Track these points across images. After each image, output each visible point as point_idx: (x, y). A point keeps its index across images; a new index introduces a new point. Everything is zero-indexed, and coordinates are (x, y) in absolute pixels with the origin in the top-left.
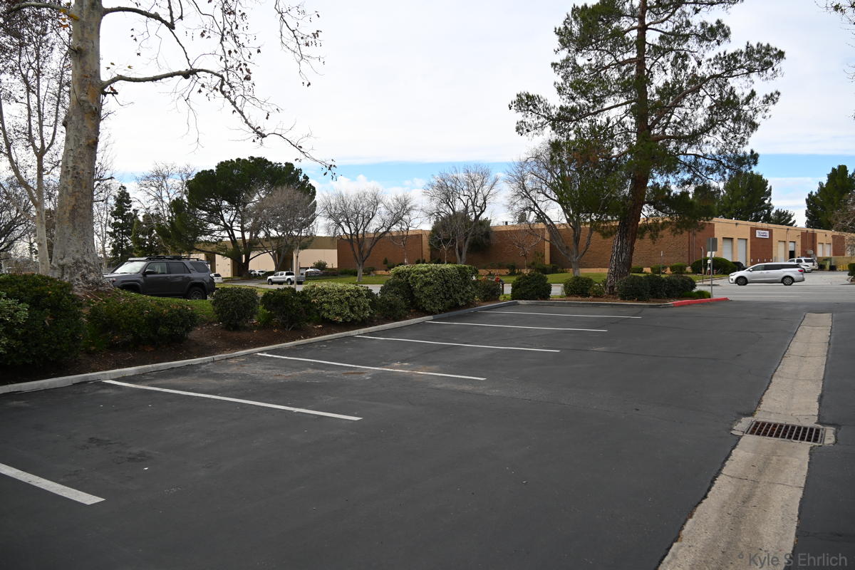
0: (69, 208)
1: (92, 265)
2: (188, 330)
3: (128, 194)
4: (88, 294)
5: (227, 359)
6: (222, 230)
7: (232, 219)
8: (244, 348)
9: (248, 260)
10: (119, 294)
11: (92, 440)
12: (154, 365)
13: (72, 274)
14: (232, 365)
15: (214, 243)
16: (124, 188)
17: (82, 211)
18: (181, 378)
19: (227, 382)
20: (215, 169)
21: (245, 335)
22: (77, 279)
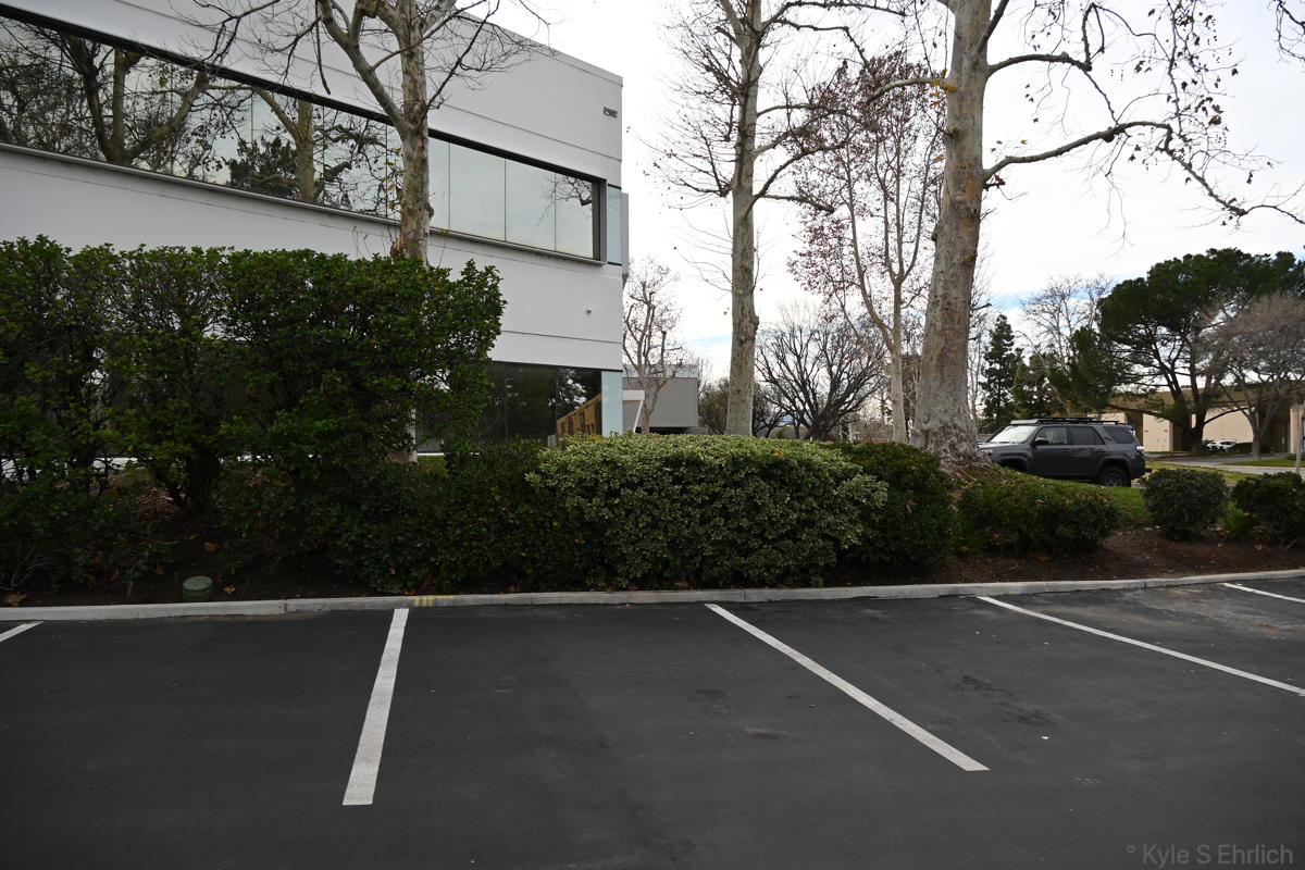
0: (938, 352)
1: (962, 430)
2: (1104, 533)
3: (1009, 326)
4: (959, 471)
5: (1169, 586)
6: (1156, 375)
7: (1174, 355)
8: (1199, 572)
9: (1201, 423)
10: (1000, 473)
11: (967, 679)
12: (1050, 583)
13: (939, 443)
14: (1178, 598)
15: (1141, 396)
16: (1004, 318)
17: (953, 355)
18: (1093, 608)
19: (1169, 625)
20: (1145, 276)
21: (1201, 550)
22: (945, 451)
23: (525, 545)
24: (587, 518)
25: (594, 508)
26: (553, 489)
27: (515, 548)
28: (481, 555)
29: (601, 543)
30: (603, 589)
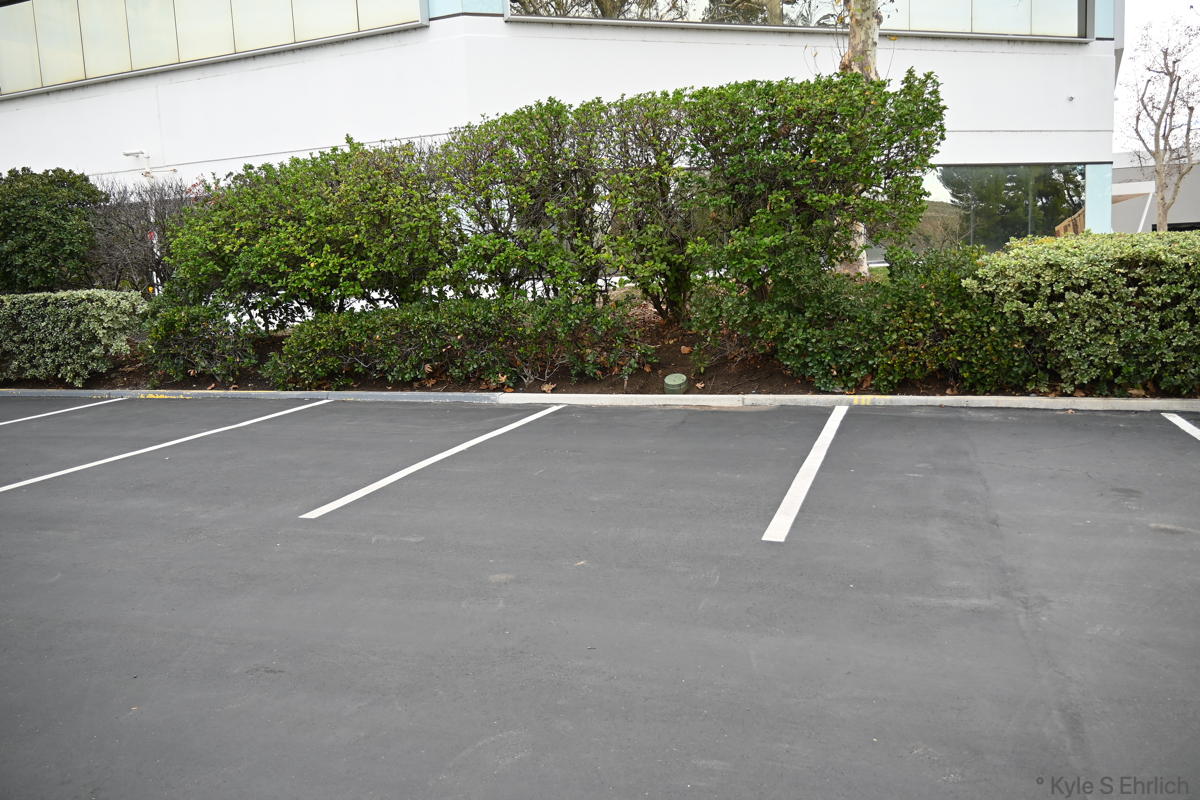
23: (961, 350)
24: (1027, 322)
25: (1034, 313)
26: (992, 295)
27: (952, 352)
28: (916, 358)
29: (1043, 349)
30: (1045, 394)
